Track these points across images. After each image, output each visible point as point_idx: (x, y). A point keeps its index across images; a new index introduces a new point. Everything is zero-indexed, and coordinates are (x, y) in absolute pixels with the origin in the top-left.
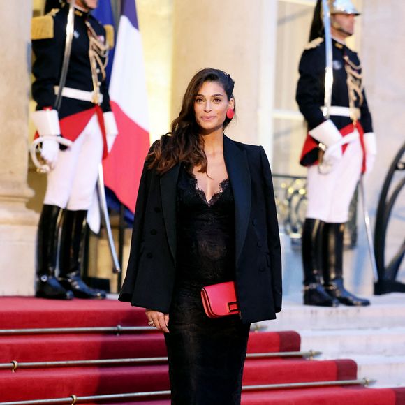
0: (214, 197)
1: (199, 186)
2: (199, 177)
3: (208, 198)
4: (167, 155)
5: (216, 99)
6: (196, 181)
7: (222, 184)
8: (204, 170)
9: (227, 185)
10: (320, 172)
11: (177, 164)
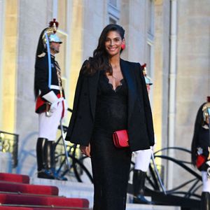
0: (118, 88)
7: (121, 81)
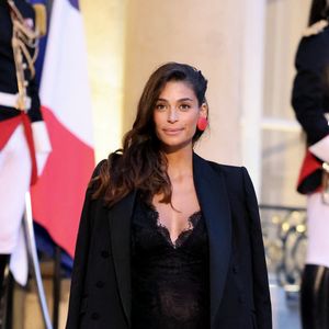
1: (161, 222)
2: (161, 209)
3: (174, 238)
4: (118, 180)
5: (184, 105)
6: (156, 215)
7: (192, 219)
8: (167, 200)
9: (199, 220)
10: (324, 202)
11: (132, 192)
